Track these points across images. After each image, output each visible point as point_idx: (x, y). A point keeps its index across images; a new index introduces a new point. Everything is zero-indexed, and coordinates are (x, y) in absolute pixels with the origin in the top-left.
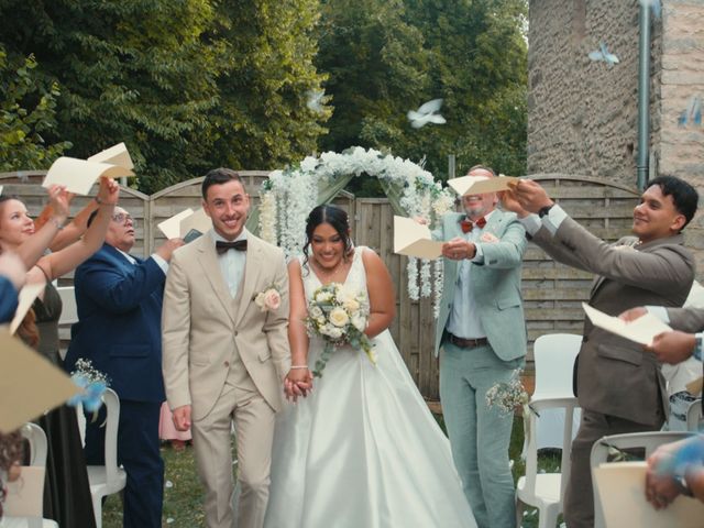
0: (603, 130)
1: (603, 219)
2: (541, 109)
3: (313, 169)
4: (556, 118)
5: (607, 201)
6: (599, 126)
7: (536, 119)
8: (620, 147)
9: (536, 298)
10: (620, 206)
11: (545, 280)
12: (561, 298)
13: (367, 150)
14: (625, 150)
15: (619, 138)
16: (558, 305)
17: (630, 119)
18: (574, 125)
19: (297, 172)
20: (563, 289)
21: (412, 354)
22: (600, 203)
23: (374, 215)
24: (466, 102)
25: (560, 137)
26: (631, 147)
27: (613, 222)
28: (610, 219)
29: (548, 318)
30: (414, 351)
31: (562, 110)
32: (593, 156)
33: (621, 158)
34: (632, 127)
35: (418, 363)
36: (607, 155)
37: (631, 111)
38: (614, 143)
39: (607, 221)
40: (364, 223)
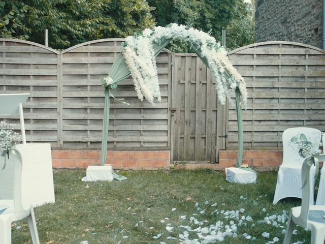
0: (299, 23)
1: (305, 66)
2: (263, 17)
3: (150, 35)
4: (272, 20)
5: (307, 56)
6: (297, 21)
7: (260, 22)
8: (310, 30)
9: (269, 108)
10: (314, 59)
11: (274, 98)
12: (282, 108)
13: (179, 25)
14: (313, 32)
15: (309, 26)
16: (281, 112)
17: (316, 14)
18: (282, 23)
19: (140, 37)
20: (283, 103)
21: (202, 138)
22: (303, 57)
23: (182, 62)
24: (216, 26)
25: (274, 30)
26: (316, 30)
27: (310, 67)
28: (308, 66)
29: (275, 119)
30: (204, 136)
31: (275, 16)
32: (293, 37)
33: (310, 36)
34: (317, 19)
35: (205, 143)
36: (301, 36)
37: (316, 11)
38: (306, 29)
39: (307, 67)
40: (176, 67)
